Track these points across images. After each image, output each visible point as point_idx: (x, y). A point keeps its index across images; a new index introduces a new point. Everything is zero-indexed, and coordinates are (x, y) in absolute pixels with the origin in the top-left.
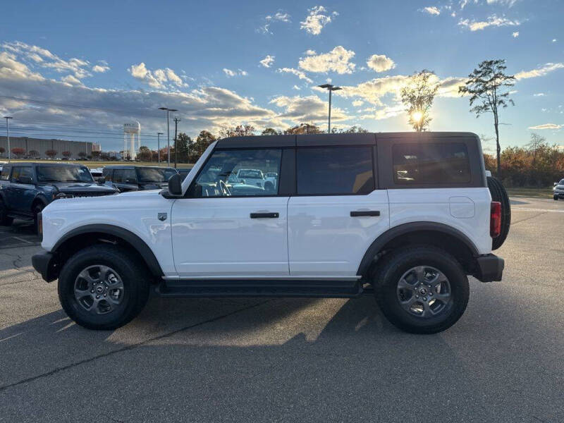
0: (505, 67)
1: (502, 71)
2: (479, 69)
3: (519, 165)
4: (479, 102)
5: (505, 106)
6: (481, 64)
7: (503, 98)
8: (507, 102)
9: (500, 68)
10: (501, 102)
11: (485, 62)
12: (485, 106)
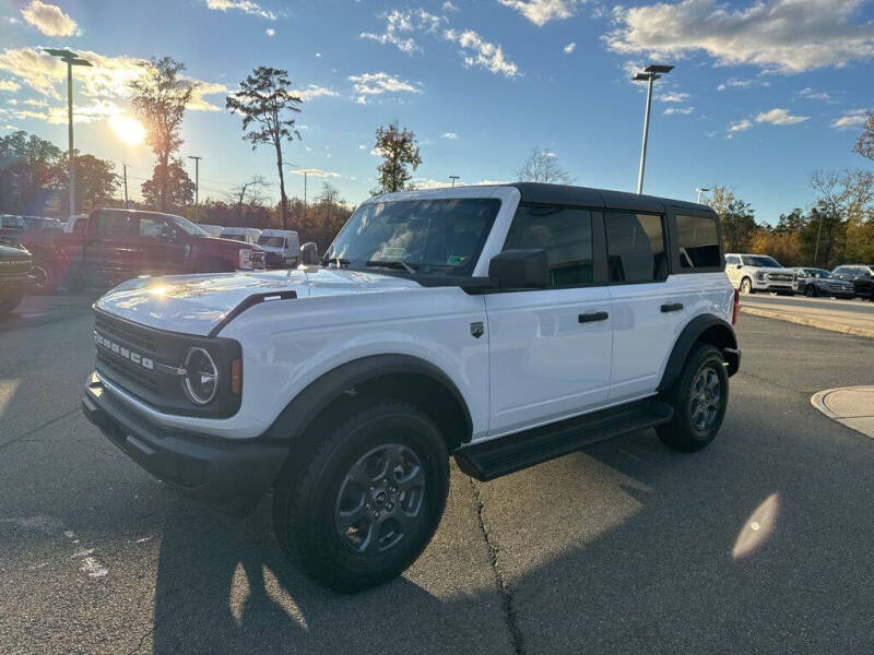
0: (289, 83)
1: (285, 87)
2: (255, 77)
3: (310, 225)
4: (256, 126)
5: (290, 139)
6: (257, 69)
7: (286, 127)
8: (292, 134)
9: (282, 82)
10: (284, 132)
11: (262, 68)
12: (264, 134)
